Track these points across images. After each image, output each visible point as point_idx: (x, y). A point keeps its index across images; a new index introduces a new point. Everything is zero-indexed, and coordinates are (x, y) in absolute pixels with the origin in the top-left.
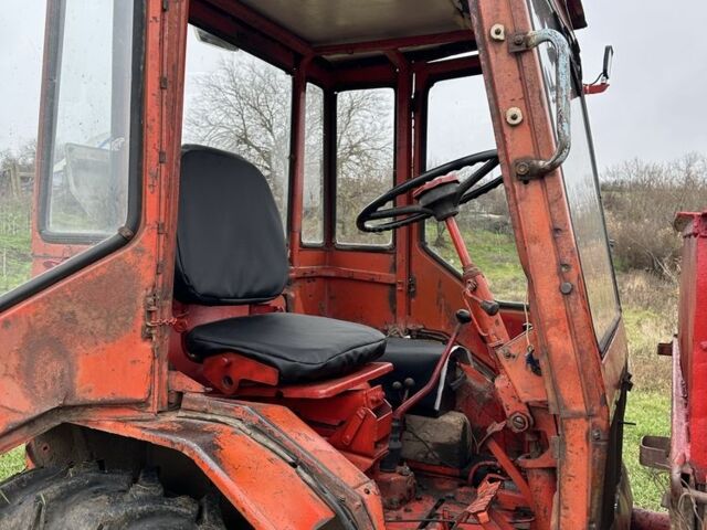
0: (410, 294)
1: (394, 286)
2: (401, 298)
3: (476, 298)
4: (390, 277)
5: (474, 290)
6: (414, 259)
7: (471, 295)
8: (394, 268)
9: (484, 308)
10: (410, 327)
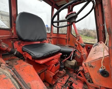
0: (69, 41)
1: (67, 39)
2: (68, 41)
3: (79, 42)
4: (66, 38)
5: (79, 40)
6: (70, 35)
7: (78, 42)
8: (67, 37)
9: (81, 45)
10: (69, 45)
